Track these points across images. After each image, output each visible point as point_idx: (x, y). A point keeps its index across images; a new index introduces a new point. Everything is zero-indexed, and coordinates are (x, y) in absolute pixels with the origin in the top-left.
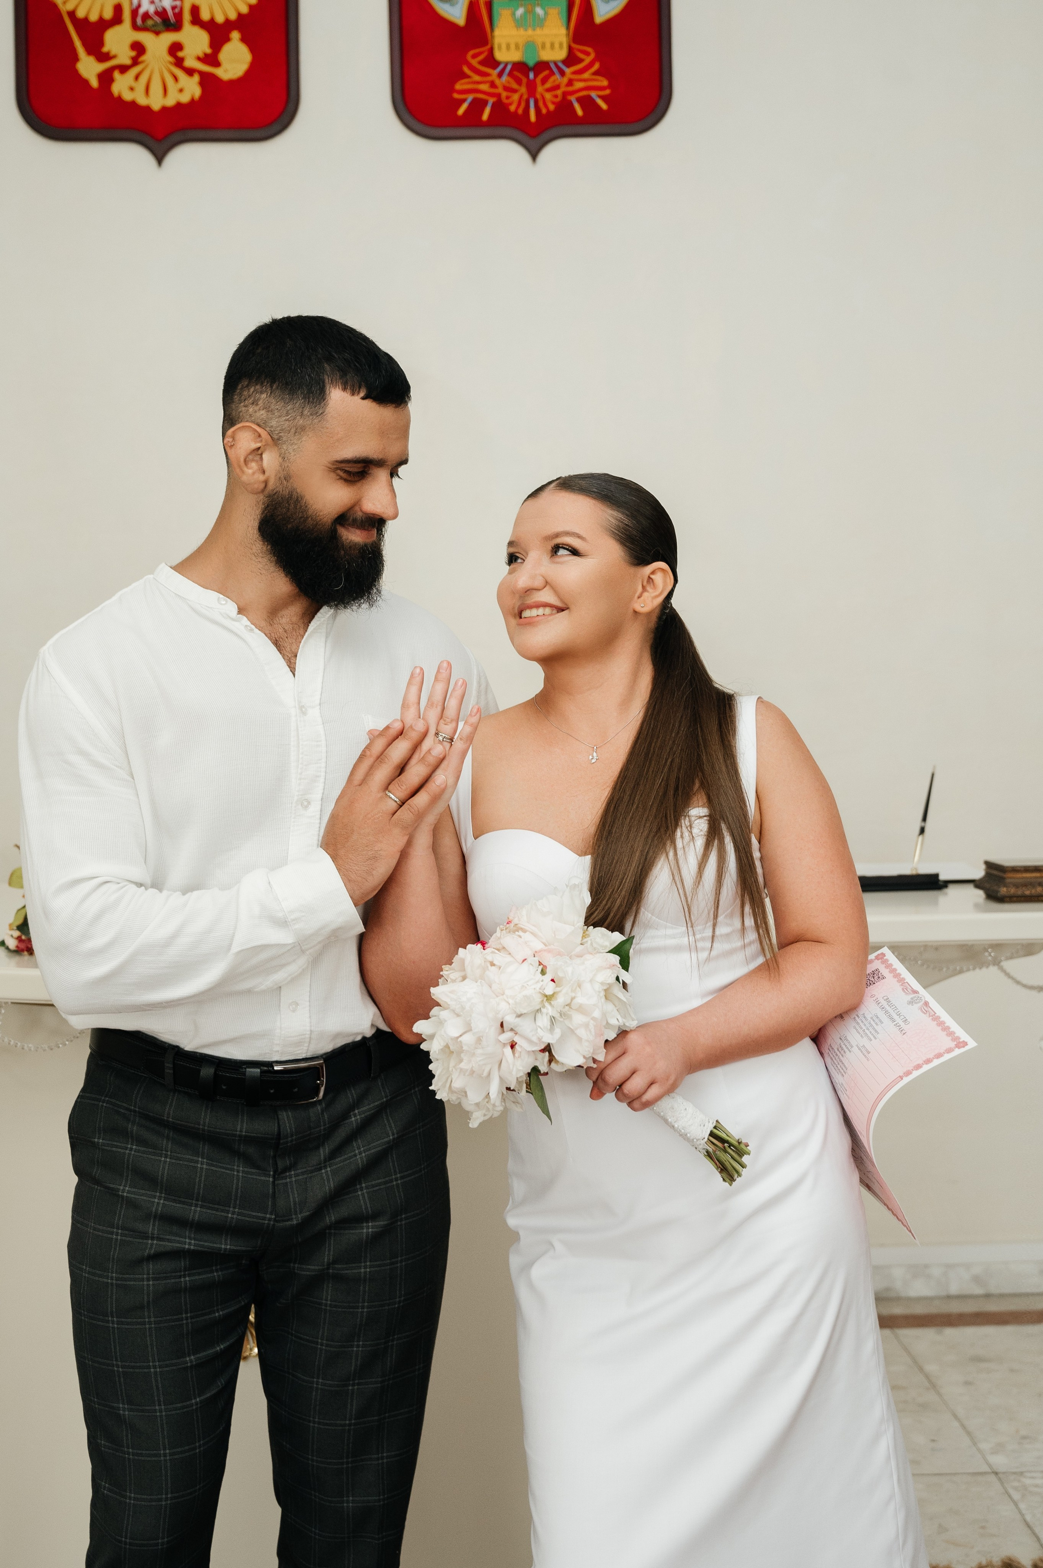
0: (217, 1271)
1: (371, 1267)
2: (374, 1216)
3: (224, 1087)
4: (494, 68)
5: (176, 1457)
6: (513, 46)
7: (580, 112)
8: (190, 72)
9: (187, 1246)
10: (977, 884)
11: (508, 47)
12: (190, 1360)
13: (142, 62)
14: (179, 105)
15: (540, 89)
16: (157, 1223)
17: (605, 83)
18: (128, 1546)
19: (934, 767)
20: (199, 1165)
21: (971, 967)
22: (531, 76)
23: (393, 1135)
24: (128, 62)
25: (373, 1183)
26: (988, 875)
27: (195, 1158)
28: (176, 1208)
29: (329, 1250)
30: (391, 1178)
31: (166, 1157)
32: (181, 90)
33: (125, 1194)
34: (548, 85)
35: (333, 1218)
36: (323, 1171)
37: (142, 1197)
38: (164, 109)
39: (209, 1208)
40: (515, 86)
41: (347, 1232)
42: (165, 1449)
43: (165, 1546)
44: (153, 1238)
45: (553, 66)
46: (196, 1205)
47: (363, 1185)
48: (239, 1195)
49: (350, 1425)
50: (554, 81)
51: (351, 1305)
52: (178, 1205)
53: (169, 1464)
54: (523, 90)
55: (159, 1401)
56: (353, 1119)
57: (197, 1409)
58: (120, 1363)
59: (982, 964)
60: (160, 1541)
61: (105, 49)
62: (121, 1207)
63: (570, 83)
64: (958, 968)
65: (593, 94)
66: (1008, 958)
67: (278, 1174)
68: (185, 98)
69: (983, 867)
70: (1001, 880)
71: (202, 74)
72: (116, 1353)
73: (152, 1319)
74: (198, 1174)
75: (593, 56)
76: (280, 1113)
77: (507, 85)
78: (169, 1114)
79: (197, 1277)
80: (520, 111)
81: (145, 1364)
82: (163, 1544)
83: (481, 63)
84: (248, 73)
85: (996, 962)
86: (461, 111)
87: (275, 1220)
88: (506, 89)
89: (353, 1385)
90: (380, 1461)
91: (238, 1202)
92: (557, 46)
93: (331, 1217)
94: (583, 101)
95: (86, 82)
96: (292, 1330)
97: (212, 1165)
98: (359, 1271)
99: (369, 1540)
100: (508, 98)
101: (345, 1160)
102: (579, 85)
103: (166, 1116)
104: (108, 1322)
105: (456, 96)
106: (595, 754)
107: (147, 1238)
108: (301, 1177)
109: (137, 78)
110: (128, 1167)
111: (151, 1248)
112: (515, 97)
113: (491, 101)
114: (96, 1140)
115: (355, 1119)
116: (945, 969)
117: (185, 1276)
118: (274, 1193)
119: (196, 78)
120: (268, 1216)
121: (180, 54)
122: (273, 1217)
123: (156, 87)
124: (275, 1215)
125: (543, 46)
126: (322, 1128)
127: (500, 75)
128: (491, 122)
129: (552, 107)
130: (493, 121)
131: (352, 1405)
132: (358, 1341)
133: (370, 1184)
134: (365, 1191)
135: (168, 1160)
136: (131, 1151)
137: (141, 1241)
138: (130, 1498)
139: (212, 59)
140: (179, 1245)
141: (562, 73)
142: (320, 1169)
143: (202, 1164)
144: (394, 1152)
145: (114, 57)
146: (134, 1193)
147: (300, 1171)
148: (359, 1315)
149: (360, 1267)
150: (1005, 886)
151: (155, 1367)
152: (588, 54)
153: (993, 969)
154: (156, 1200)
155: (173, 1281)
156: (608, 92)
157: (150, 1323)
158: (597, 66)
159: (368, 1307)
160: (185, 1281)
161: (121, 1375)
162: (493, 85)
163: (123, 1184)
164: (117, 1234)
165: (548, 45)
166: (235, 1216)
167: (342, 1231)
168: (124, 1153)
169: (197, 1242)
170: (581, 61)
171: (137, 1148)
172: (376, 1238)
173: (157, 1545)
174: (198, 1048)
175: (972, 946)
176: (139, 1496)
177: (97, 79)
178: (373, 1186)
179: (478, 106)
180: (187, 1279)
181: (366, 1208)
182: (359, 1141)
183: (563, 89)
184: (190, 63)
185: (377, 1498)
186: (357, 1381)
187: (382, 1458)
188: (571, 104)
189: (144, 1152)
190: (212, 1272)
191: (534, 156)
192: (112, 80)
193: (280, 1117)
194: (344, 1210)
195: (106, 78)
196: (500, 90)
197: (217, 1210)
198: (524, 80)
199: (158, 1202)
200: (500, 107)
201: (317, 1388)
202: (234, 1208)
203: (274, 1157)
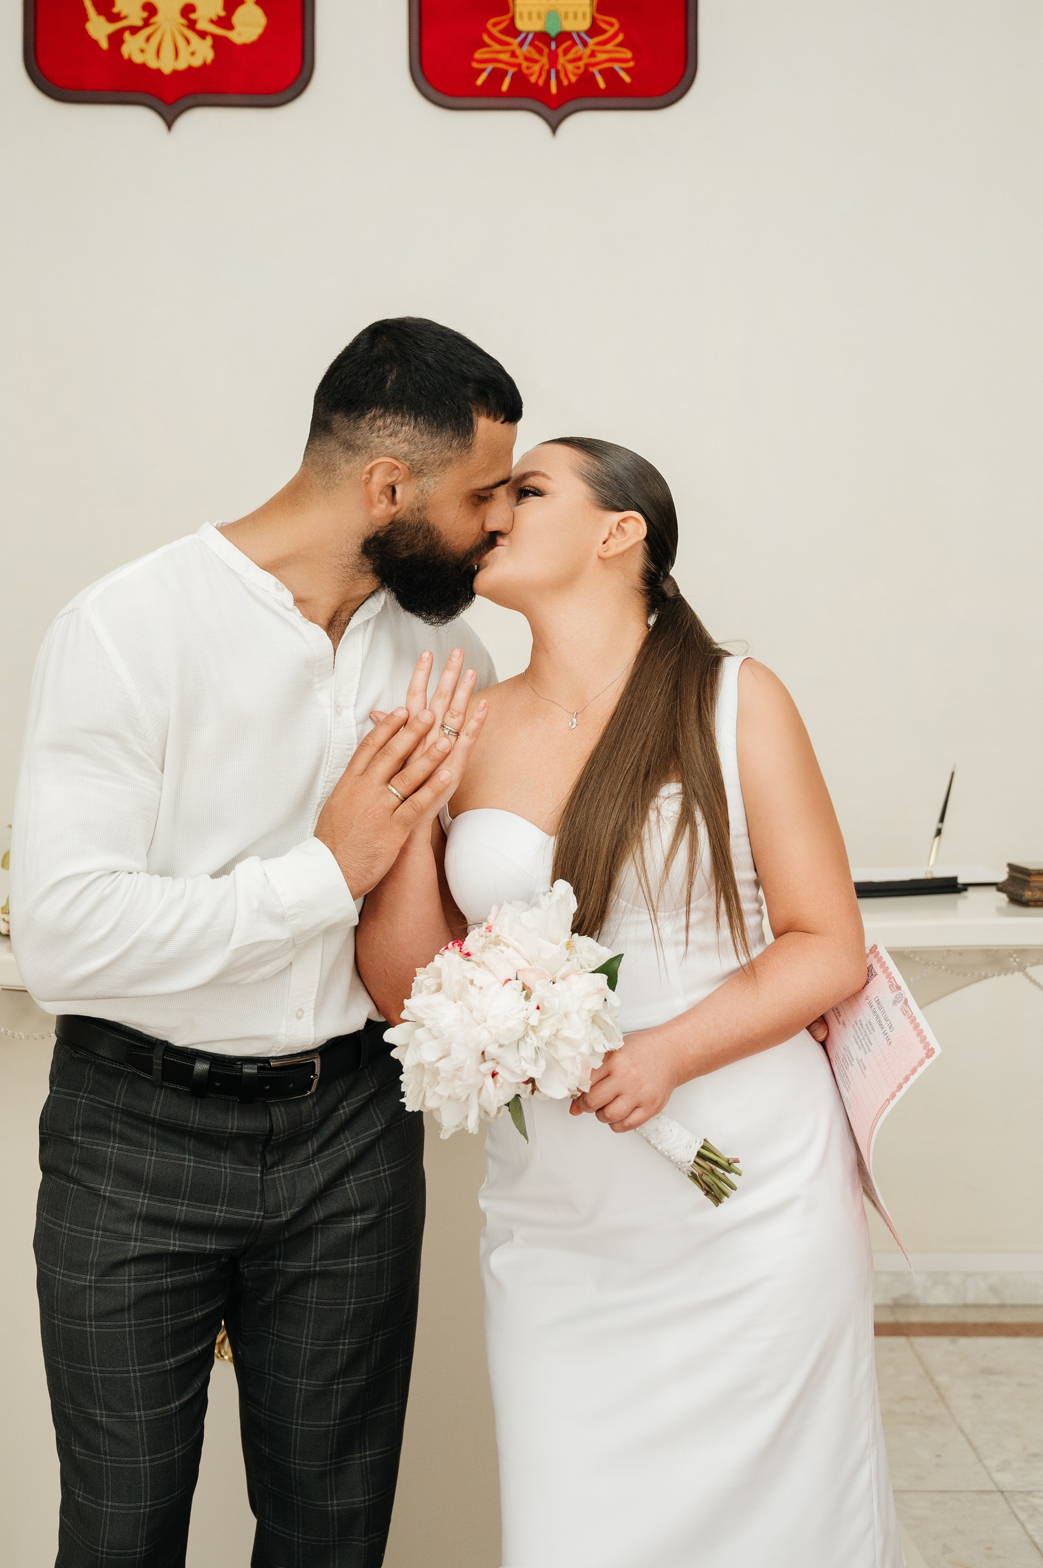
0: (197, 1270)
1: (358, 1261)
2: (363, 1210)
3: (218, 1085)
4: (516, 37)
5: (156, 1463)
6: (535, 15)
7: (602, 84)
8: (203, 35)
9: (171, 1248)
10: (999, 887)
11: (530, 15)
12: (170, 1362)
13: (153, 23)
14: (190, 69)
15: (562, 60)
16: (141, 1224)
17: (628, 55)
18: (104, 1556)
19: (955, 766)
20: (186, 1163)
21: (996, 973)
22: (553, 46)
23: (381, 1125)
24: (139, 23)
25: (361, 1175)
26: (1011, 878)
27: (182, 1156)
28: (160, 1207)
29: (316, 1245)
30: (378, 1169)
31: (151, 1155)
32: (193, 54)
33: (107, 1194)
34: (571, 56)
35: (321, 1214)
36: (311, 1165)
37: (126, 1197)
38: (175, 72)
39: (195, 1207)
40: (536, 56)
41: (335, 1226)
42: (144, 1456)
43: (143, 1555)
44: (136, 1240)
45: (575, 36)
46: (182, 1204)
47: (351, 1178)
48: (227, 1192)
49: (334, 1425)
50: (577, 52)
51: (338, 1301)
52: (162, 1205)
53: (148, 1471)
54: (545, 60)
55: (139, 1407)
56: (342, 1111)
57: (175, 1412)
58: (97, 1368)
59: (1007, 970)
60: (138, 1550)
61: (116, 10)
62: (102, 1208)
63: (593, 54)
64: (983, 973)
65: (617, 66)
66: (1033, 965)
67: (266, 1169)
68: (197, 62)
69: (1007, 869)
70: (1025, 884)
71: (215, 37)
72: (93, 1357)
73: (133, 1322)
74: (185, 1172)
75: (617, 26)
76: (272, 1109)
77: (528, 55)
78: (156, 1111)
79: (178, 1278)
80: (541, 83)
81: (124, 1369)
82: (141, 1553)
83: (502, 32)
84: (262, 37)
85: (1022, 969)
86: (480, 81)
87: (264, 1217)
88: (527, 59)
89: (338, 1384)
90: (363, 1460)
91: (226, 1200)
92: (580, 16)
93: (319, 1213)
94: (606, 73)
95: (95, 43)
96: (273, 1330)
97: (199, 1162)
98: (347, 1266)
99: (354, 1543)
100: (528, 68)
101: (333, 1153)
102: (601, 57)
103: (152, 1113)
104: (85, 1326)
105: (475, 65)
106: (574, 720)
107: (130, 1239)
108: (289, 1172)
109: (148, 39)
110: (110, 1167)
111: (134, 1251)
112: (536, 68)
113: (511, 71)
114: (74, 1138)
115: (344, 1111)
116: (969, 975)
117: (166, 1277)
118: (263, 1188)
119: (209, 41)
120: (256, 1213)
121: (193, 16)
122: (262, 1213)
123: (167, 50)
124: (264, 1212)
125: (566, 16)
126: (313, 1122)
127: (521, 44)
128: (510, 93)
129: (573, 79)
130: (512, 92)
131: (336, 1404)
132: (344, 1339)
133: (358, 1176)
134: (353, 1184)
135: (153, 1158)
136: (112, 1149)
137: (123, 1242)
138: (107, 1507)
139: (225, 22)
140: (164, 1247)
141: (585, 44)
142: (308, 1163)
143: (189, 1161)
144: (381, 1142)
145: (125, 18)
146: (116, 1193)
147: (288, 1166)
148: (346, 1311)
149: (348, 1263)
150: (1030, 890)
151: (134, 1371)
152: (611, 25)
153: (1018, 975)
154: (140, 1200)
155: (155, 1282)
156: (631, 64)
157: (130, 1326)
158: (620, 37)
159: (355, 1303)
160: (167, 1283)
161: (99, 1380)
162: (513, 54)
163: (104, 1184)
164: (97, 1235)
165: (571, 15)
166: (222, 1214)
167: (330, 1226)
168: (106, 1152)
169: (182, 1243)
170: (604, 31)
171: (120, 1146)
172: (365, 1231)
173: (135, 1553)
174: (191, 1045)
175: (997, 951)
176: (117, 1504)
177: (107, 39)
178: (361, 1178)
179: (497, 75)
180: (169, 1280)
181: (355, 1201)
182: (347, 1133)
183: (585, 60)
184: (202, 25)
185: (363, 1499)
186: (341, 1380)
187: (365, 1457)
188: (593, 75)
189: (127, 1150)
190: (192, 1272)
191: (554, 129)
192: (122, 42)
193: (273, 1113)
194: (333, 1205)
195: (116, 39)
196: (521, 60)
197: (204, 1208)
198: (546, 51)
199: (142, 1202)
200: (520, 78)
201: (301, 1389)
202: (222, 1205)
203: (263, 1152)
